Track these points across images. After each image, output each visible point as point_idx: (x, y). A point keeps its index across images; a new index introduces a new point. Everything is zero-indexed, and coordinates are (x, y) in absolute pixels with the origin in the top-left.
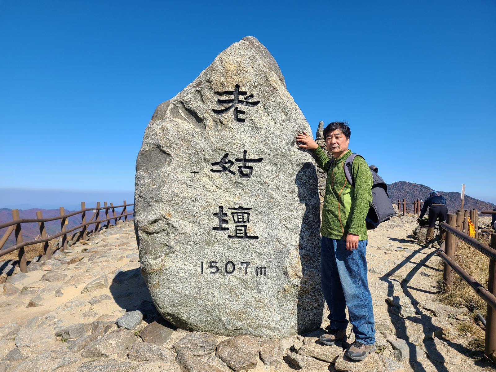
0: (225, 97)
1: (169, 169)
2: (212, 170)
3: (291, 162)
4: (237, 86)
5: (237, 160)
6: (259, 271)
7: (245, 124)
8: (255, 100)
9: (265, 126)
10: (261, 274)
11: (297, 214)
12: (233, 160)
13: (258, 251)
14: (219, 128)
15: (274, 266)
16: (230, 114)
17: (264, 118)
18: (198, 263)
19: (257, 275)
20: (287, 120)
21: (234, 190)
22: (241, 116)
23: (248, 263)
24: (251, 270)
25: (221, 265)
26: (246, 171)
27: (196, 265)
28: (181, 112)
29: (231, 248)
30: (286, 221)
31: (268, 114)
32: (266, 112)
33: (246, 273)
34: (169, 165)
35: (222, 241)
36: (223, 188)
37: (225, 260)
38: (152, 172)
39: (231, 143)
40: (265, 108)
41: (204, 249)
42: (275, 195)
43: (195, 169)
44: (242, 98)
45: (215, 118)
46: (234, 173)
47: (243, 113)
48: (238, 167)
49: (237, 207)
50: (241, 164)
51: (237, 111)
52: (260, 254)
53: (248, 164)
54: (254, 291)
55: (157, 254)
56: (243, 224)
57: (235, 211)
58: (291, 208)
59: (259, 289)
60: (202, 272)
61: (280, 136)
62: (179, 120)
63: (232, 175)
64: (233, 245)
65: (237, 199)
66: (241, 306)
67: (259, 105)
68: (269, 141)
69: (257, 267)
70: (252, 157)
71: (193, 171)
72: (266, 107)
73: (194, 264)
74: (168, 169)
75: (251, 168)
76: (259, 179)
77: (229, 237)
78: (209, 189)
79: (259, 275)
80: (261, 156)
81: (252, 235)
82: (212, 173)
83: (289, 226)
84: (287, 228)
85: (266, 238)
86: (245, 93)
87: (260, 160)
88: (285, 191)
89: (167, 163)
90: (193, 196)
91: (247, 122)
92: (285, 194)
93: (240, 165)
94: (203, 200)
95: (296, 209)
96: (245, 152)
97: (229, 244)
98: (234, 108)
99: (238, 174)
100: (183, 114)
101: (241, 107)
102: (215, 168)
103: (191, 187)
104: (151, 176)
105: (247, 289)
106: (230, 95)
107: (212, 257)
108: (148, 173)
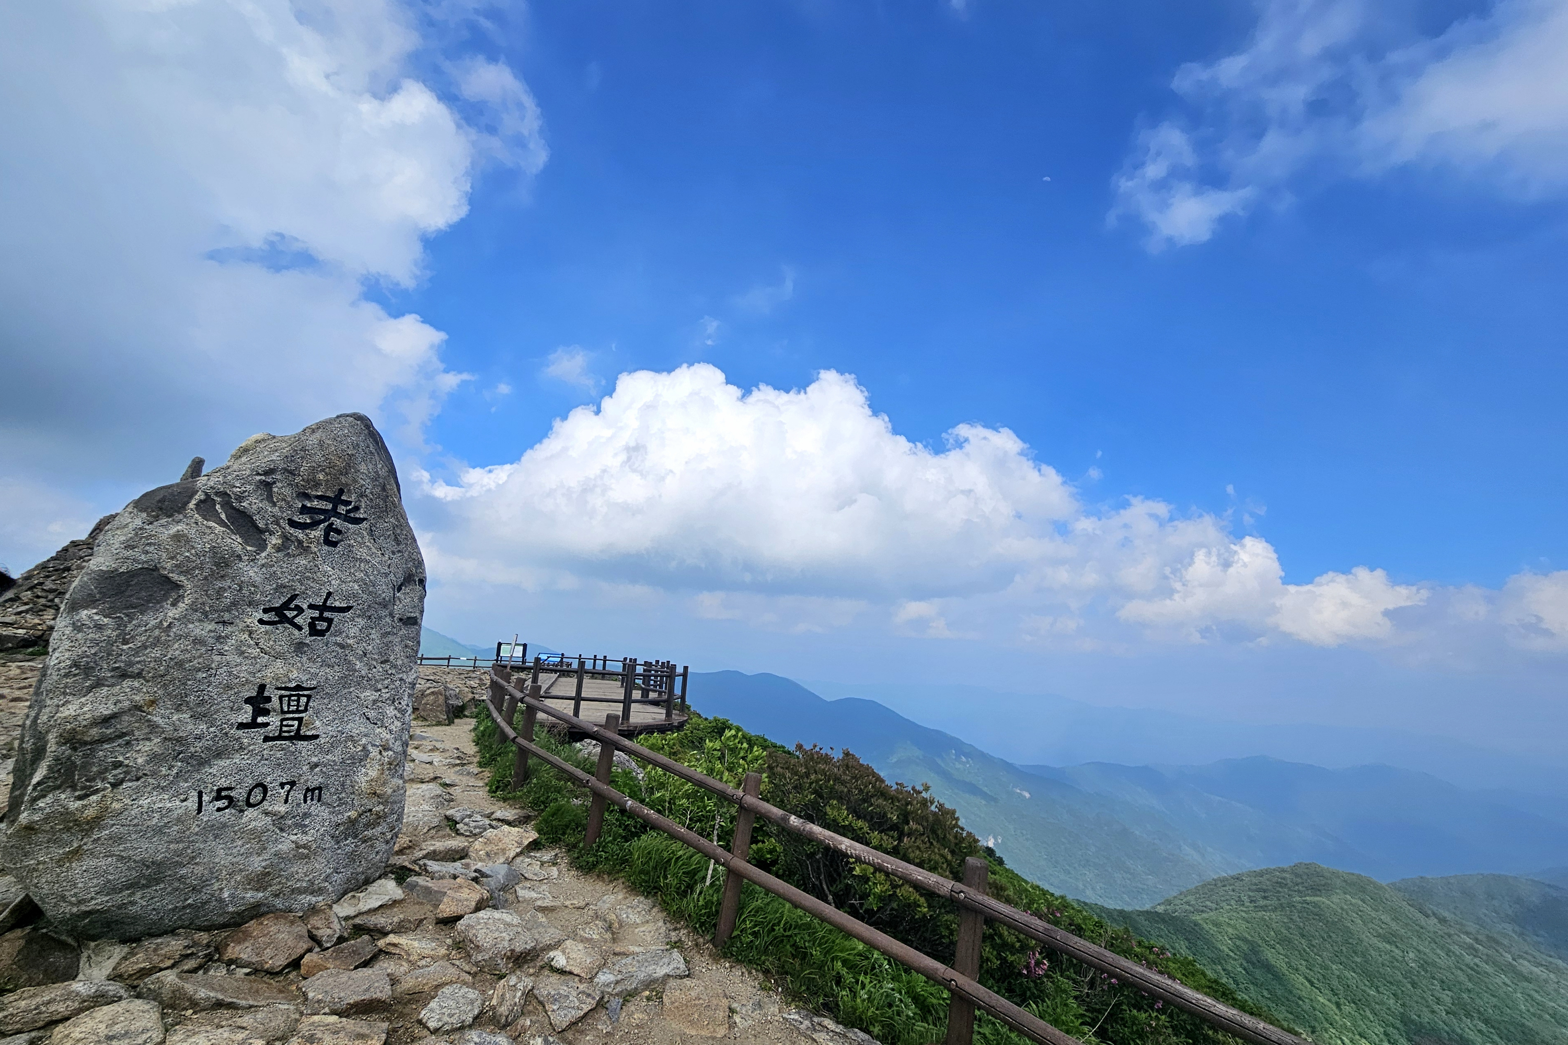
0: (316, 503)
1: (173, 613)
2: (261, 621)
3: (391, 615)
4: (341, 492)
5: (311, 607)
6: (309, 794)
7: (337, 549)
8: (361, 515)
9: (368, 558)
10: (312, 799)
11: (388, 695)
12: (305, 606)
13: (315, 759)
14: (292, 549)
15: (336, 783)
16: (317, 533)
17: (369, 544)
18: (192, 794)
19: (305, 801)
20: (399, 551)
21: (293, 657)
22: (333, 536)
23: (292, 784)
24: (297, 795)
25: (239, 794)
26: (321, 626)
27: (185, 800)
28: (220, 511)
29: (266, 760)
30: (367, 707)
31: (374, 539)
32: (372, 535)
33: (286, 801)
34: (174, 604)
35: (251, 748)
36: (273, 652)
37: (250, 782)
38: (127, 615)
39: (308, 578)
40: (371, 530)
41: (210, 765)
42: (359, 665)
43: (227, 616)
44: (342, 509)
45: (289, 533)
46: (300, 628)
47: (338, 532)
48: (311, 618)
49: (293, 685)
50: (316, 614)
51: (330, 529)
52: (316, 765)
53: (326, 614)
54: (295, 831)
55: (92, 787)
56: (297, 716)
57: (287, 693)
58: (380, 686)
59: (306, 826)
60: (199, 810)
61: (386, 575)
62: (216, 526)
63: (296, 632)
64: (271, 753)
65: (295, 671)
66: (267, 862)
67: (365, 525)
68: (370, 581)
69: (308, 788)
70: (337, 604)
71: (221, 620)
72: (373, 528)
73: (182, 797)
74: (170, 614)
75: (330, 621)
76: (339, 639)
77: (266, 739)
78: (246, 655)
79: (308, 802)
80: (351, 603)
81: (309, 733)
82: (260, 626)
83: (372, 714)
84: (368, 719)
85: (332, 736)
86: (348, 503)
87: (348, 609)
88: (375, 659)
89: (169, 602)
90: (213, 666)
91: (340, 548)
92: (375, 663)
93: (314, 616)
94: (230, 673)
95: (387, 687)
96: (329, 594)
97: (265, 752)
98: (326, 524)
99: (306, 629)
100: (223, 516)
101: (337, 523)
102: (266, 617)
103: (212, 650)
104: (120, 625)
105: (282, 830)
106: (325, 503)
107: (224, 779)
108: (119, 617)
